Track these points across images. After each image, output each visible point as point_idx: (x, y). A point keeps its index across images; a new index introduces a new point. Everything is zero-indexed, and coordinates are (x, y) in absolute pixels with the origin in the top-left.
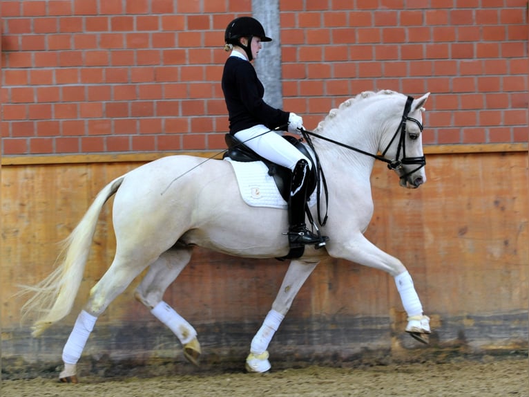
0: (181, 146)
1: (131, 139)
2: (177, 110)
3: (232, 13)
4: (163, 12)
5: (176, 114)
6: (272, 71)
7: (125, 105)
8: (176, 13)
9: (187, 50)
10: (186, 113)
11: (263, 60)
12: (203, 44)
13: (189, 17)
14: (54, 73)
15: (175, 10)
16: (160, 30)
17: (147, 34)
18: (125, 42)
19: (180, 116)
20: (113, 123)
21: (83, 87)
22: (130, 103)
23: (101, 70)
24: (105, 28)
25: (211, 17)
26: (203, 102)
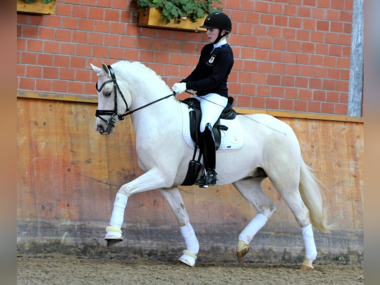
0: (307, 109)
1: (280, 101)
2: (307, 84)
3: (342, 22)
4: (304, 17)
5: (306, 87)
6: (359, 64)
7: (279, 77)
8: (311, 18)
9: (315, 44)
10: (311, 87)
11: (354, 56)
12: (324, 41)
13: (318, 21)
14: (240, 50)
15: (311, 16)
16: (302, 28)
17: (294, 30)
18: (282, 34)
19: (308, 89)
20: (271, 89)
21: (256, 62)
22: (281, 76)
23: (267, 51)
24: (271, 23)
25: (330, 23)
26: (320, 80)
